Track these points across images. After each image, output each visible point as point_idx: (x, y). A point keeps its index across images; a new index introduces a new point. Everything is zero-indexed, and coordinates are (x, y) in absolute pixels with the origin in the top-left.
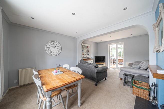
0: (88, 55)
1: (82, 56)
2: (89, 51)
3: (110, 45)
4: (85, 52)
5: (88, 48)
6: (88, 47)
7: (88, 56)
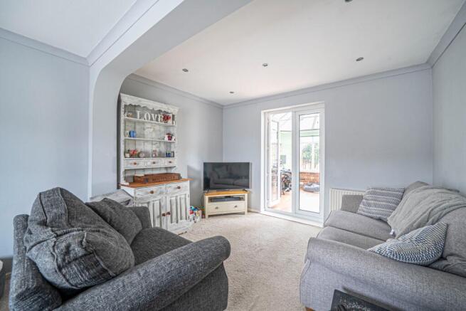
0: (168, 155)
1: (126, 163)
2: (170, 138)
3: (271, 117)
4: (152, 142)
5: (170, 122)
6: (166, 118)
7: (163, 162)
